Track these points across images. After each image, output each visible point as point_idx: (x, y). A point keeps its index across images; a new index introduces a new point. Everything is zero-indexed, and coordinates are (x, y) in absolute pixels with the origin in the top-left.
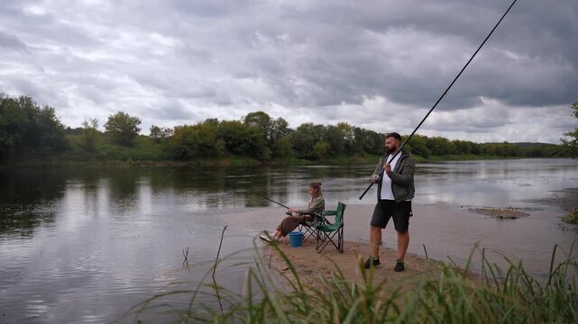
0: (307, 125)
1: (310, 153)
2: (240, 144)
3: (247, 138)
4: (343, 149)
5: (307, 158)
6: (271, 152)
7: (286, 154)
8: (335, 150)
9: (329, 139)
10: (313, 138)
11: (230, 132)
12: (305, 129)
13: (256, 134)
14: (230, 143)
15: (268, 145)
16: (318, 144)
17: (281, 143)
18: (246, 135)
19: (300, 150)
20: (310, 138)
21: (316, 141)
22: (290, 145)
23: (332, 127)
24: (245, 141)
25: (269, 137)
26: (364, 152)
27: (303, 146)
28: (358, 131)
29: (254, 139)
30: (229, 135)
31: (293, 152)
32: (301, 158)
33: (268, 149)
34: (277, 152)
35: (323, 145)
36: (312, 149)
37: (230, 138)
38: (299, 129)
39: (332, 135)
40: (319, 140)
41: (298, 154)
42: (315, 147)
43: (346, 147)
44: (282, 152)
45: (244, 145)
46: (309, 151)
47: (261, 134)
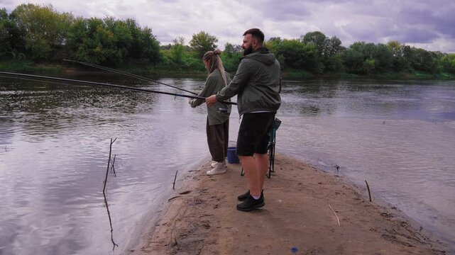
0: (359, 44)
1: (359, 69)
2: (298, 59)
3: (303, 54)
4: (391, 65)
5: (356, 73)
6: (324, 67)
7: (338, 69)
8: (384, 66)
9: (379, 57)
10: (364, 55)
11: (289, 49)
12: (356, 47)
13: (311, 51)
14: (289, 58)
15: (322, 61)
16: (367, 60)
17: (334, 59)
18: (303, 51)
19: (350, 66)
20: (361, 54)
21: (365, 58)
22: (341, 60)
23: (382, 45)
24: (302, 57)
25: (323, 54)
26: (411, 69)
27: (353, 62)
28: (407, 49)
29: (311, 55)
30: (289, 52)
31: (343, 67)
32: (351, 73)
33: (321, 64)
34: (330, 67)
35: (372, 62)
36: (361, 65)
37: (289, 55)
38: (351, 47)
39: (381, 52)
40: (369, 57)
41: (348, 69)
42: (363, 63)
43: (394, 64)
44: (334, 67)
45: (301, 60)
46: (359, 66)
47: (317, 51)
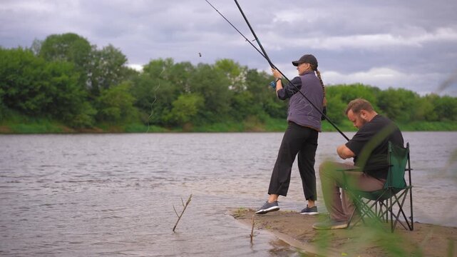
0: (161, 63)
1: (167, 116)
2: (33, 94)
3: (46, 83)
4: (227, 107)
6: (95, 112)
7: (124, 115)
8: (213, 110)
9: (203, 90)
10: (173, 87)
11: (13, 70)
12: (154, 69)
13: (64, 77)
14: (13, 91)
15: (89, 99)
16: (181, 98)
17: (114, 95)
18: (44, 77)
19: (148, 109)
20: (168, 86)
21: (177, 93)
22: (129, 99)
23: (207, 67)
24: (43, 89)
25: (89, 84)
26: (263, 115)
27: (152, 100)
28: (253, 76)
29: (62, 86)
30: (10, 77)
31: (135, 111)
33: (87, 104)
34: (106, 111)
35: (191, 101)
36: (171, 107)
37: (11, 84)
38: (147, 69)
39: (206, 81)
40: (184, 91)
41: (144, 115)
42: (174, 103)
43: (233, 105)
44: (116, 111)
45: (41, 96)
46: (166, 111)
47: (76, 76)
